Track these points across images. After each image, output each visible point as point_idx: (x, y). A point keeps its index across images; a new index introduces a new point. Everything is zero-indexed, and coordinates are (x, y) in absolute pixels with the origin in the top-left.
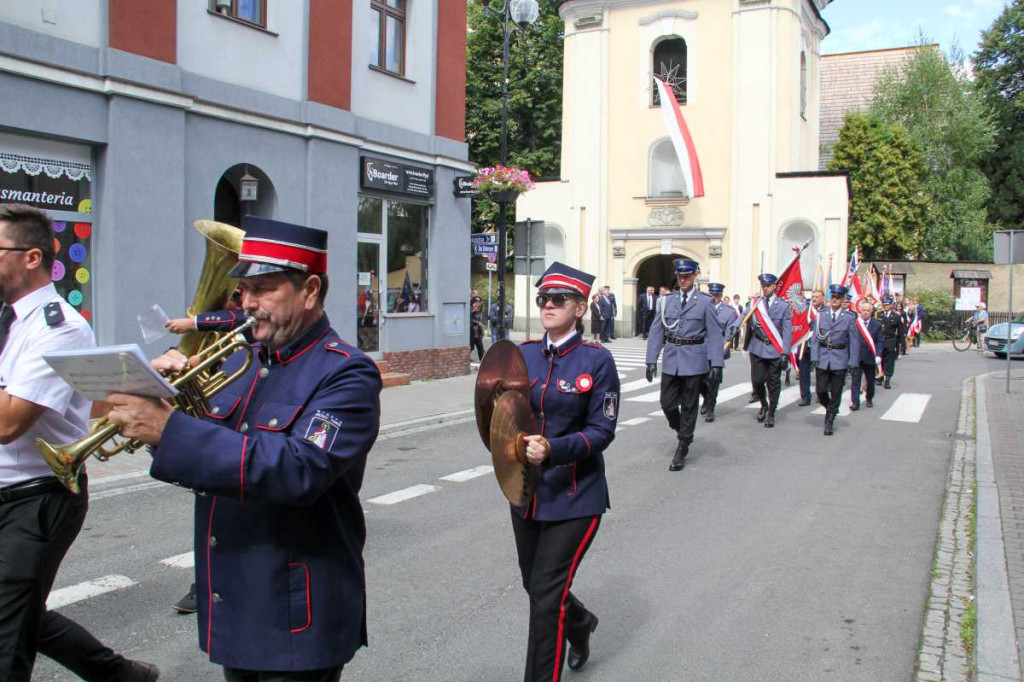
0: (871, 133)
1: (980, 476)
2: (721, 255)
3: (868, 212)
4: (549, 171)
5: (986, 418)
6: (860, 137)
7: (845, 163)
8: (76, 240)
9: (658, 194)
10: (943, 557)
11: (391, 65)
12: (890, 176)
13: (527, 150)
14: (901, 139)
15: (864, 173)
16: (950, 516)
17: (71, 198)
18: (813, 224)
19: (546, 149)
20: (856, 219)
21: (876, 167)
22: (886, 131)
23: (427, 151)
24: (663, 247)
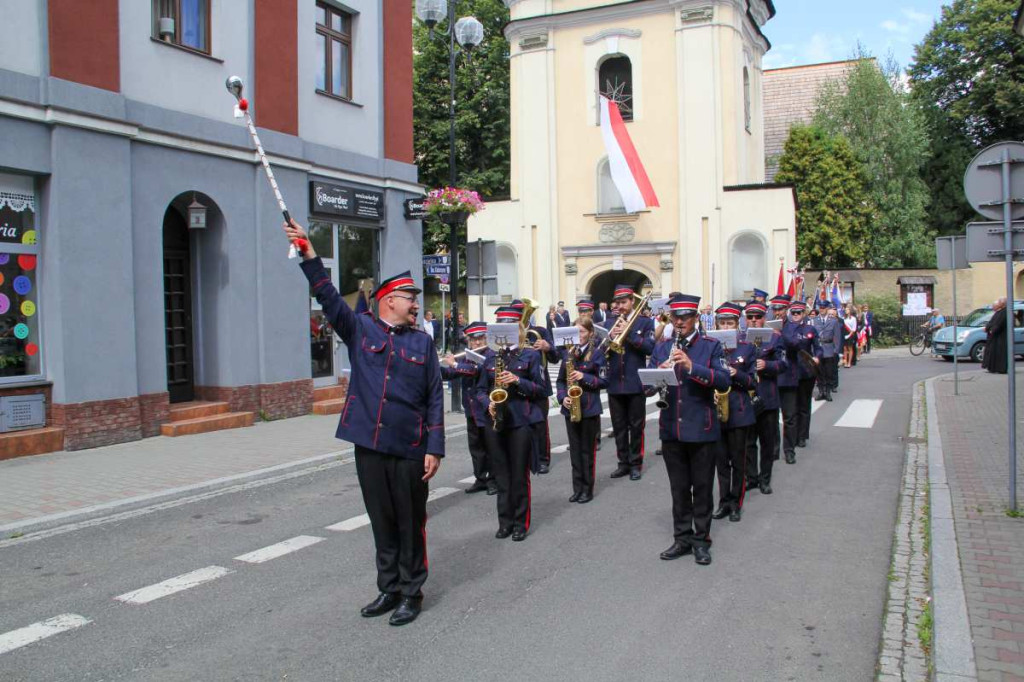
0: (816, 144)
1: (933, 479)
2: (671, 269)
3: (816, 223)
4: (499, 191)
5: (936, 421)
6: (806, 150)
7: (792, 175)
8: (20, 272)
9: (608, 210)
10: (900, 560)
11: (337, 89)
12: (835, 187)
13: (477, 171)
14: (844, 151)
15: (810, 185)
16: (904, 519)
17: (14, 230)
18: (760, 234)
19: (496, 169)
20: (804, 230)
21: (821, 178)
22: (829, 143)
23: (377, 174)
24: (615, 262)
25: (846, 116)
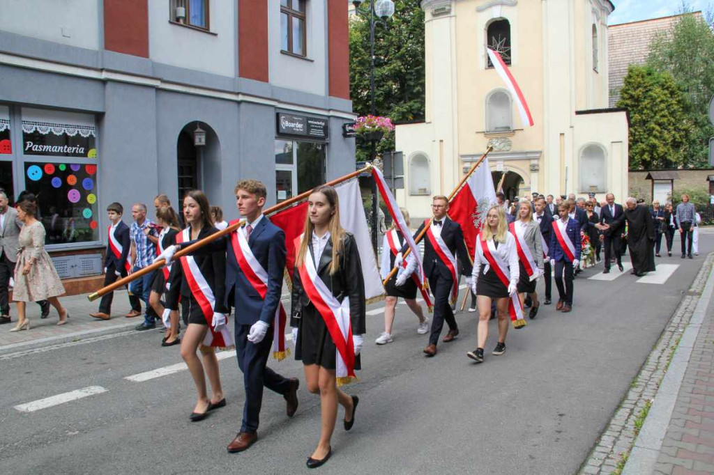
0: (647, 79)
1: (693, 320)
2: (538, 170)
3: (646, 136)
4: (418, 116)
6: (640, 83)
7: (629, 102)
8: (88, 176)
9: (493, 129)
10: (645, 374)
11: (296, 49)
12: (662, 110)
13: (402, 102)
14: (669, 83)
15: (643, 109)
16: (661, 346)
17: (83, 149)
18: (603, 146)
19: (416, 100)
20: (637, 141)
21: (651, 104)
22: (658, 78)
23: (323, 107)
24: (498, 166)
25: (671, 57)
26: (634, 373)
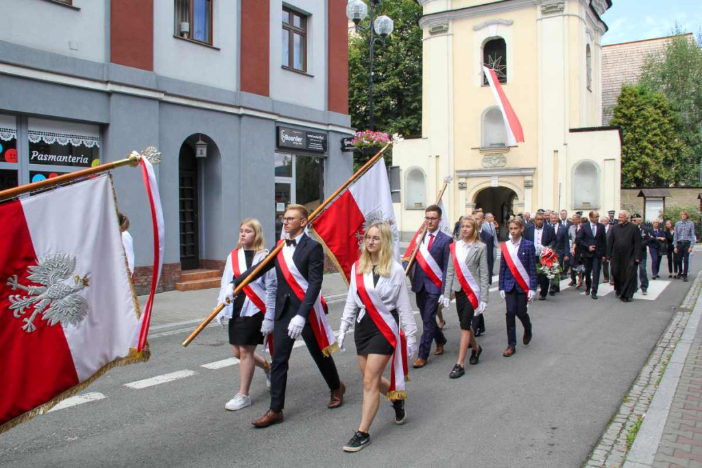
0: (640, 98)
1: (684, 336)
2: (532, 186)
3: (638, 154)
4: (414, 132)
6: (633, 102)
7: (621, 121)
9: (488, 145)
10: (637, 388)
11: (297, 65)
12: (654, 129)
13: (400, 118)
14: (661, 103)
15: (635, 128)
16: (652, 362)
17: (87, 159)
18: (596, 163)
19: (413, 116)
20: (629, 159)
21: (643, 123)
22: (651, 97)
23: (322, 121)
24: (492, 181)
25: (664, 78)
26: (626, 388)
